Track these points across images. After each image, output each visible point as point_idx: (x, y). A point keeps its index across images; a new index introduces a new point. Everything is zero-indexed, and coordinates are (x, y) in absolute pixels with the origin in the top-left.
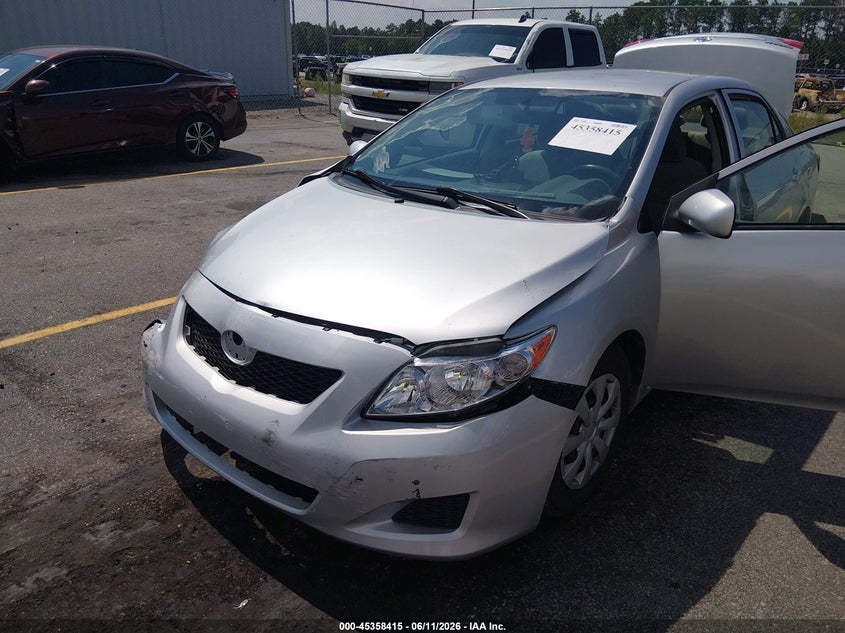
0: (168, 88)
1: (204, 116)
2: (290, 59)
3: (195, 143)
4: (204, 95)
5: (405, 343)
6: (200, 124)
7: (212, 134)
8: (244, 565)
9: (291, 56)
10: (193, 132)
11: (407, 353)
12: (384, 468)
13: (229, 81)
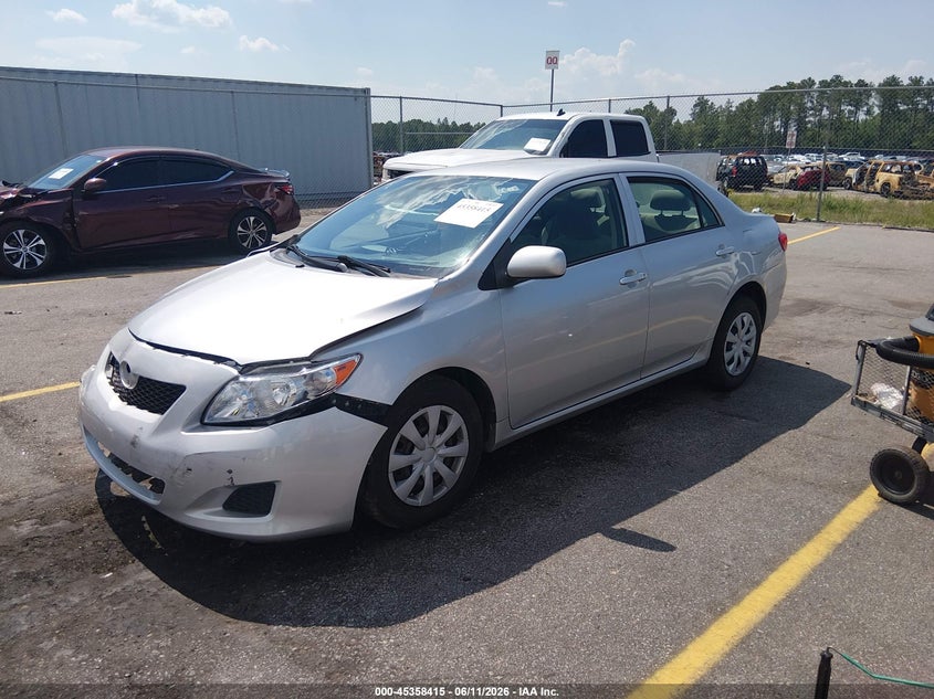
0: (223, 185)
1: (258, 211)
2: (371, 156)
3: (247, 236)
4: (258, 191)
5: (236, 365)
6: (252, 219)
7: (264, 228)
8: (123, 552)
9: (371, 151)
10: (245, 226)
11: (235, 372)
12: (208, 460)
13: (285, 178)
